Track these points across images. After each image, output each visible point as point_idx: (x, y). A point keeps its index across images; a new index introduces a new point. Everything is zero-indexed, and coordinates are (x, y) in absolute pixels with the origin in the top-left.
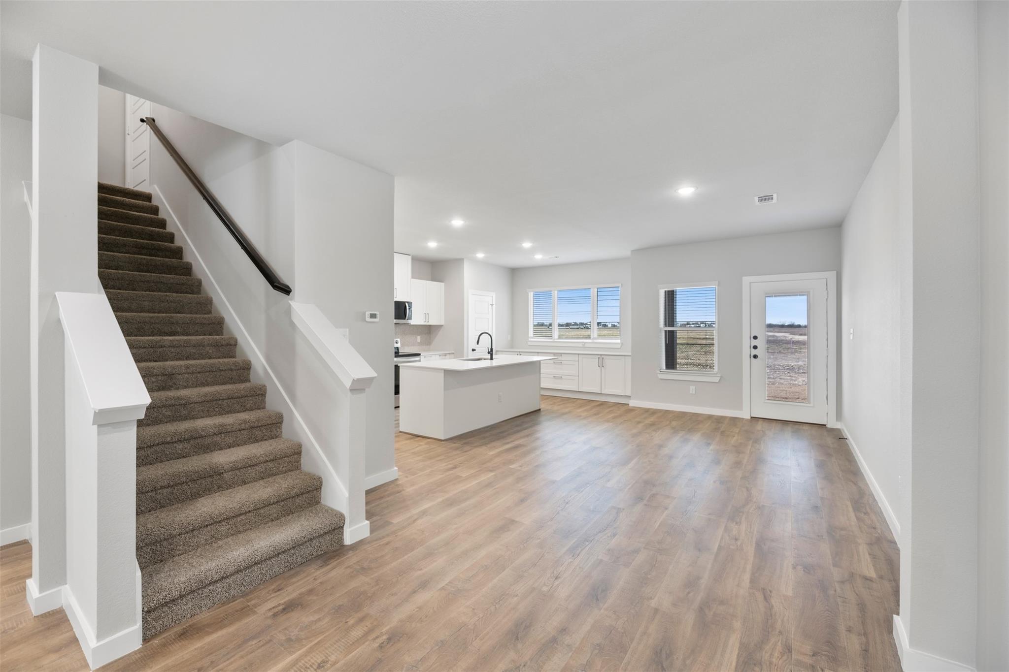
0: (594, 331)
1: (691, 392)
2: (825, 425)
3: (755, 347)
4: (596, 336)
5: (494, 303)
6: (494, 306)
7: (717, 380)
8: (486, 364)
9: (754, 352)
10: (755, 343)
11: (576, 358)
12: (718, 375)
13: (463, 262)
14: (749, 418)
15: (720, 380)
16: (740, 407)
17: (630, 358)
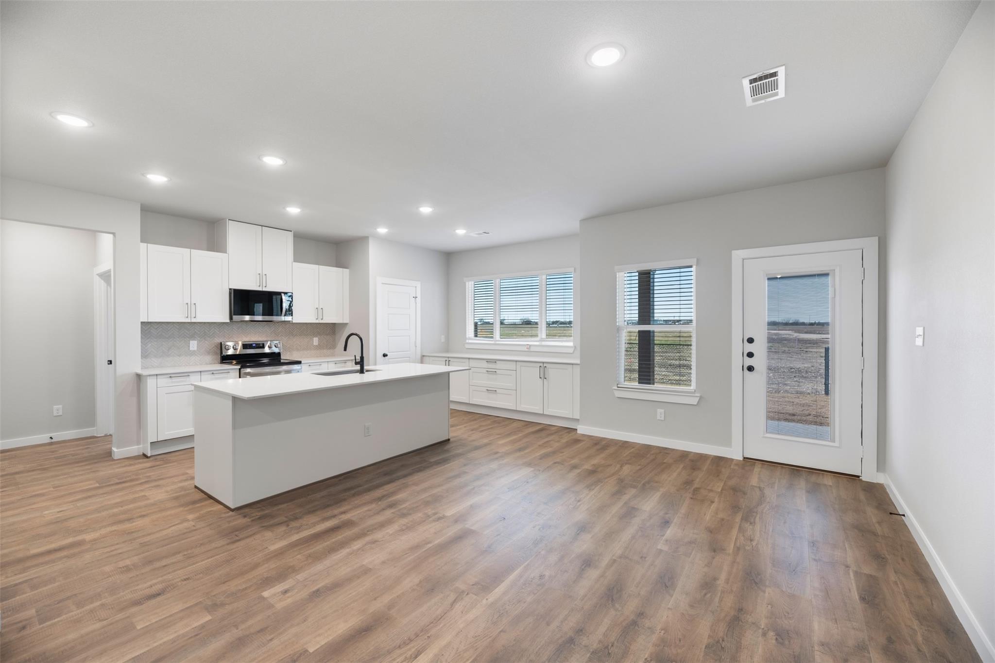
0: (541, 331)
1: (658, 418)
2: (858, 477)
3: (750, 355)
4: (544, 336)
5: (419, 295)
6: (419, 299)
7: (695, 401)
8: (356, 379)
9: (749, 362)
10: (749, 348)
11: (512, 366)
12: (696, 395)
13: (368, 244)
14: (741, 459)
15: (698, 402)
16: (727, 441)
17: (578, 366)
